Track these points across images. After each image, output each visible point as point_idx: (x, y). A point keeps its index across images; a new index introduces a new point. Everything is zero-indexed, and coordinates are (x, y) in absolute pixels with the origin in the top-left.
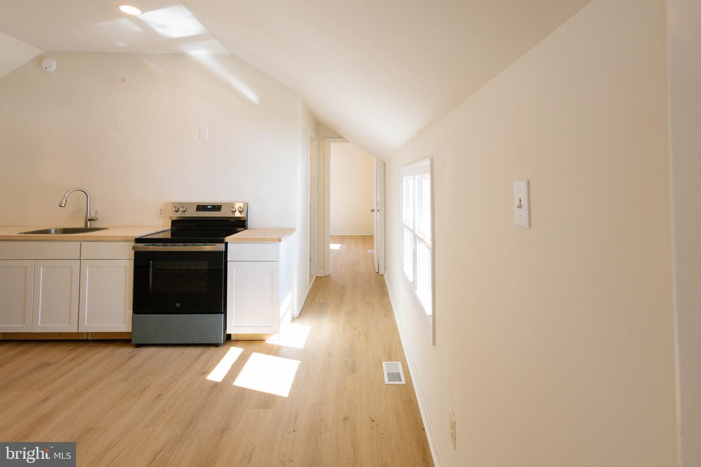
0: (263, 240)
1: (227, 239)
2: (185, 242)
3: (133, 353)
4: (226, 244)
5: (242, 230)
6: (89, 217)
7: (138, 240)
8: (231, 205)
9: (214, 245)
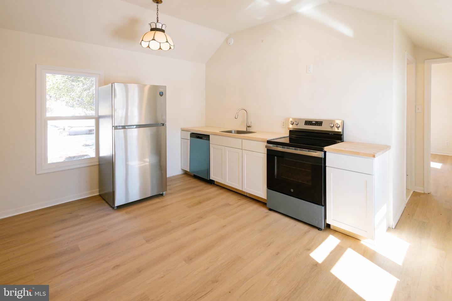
0: (357, 154)
1: (326, 149)
2: (296, 147)
3: (267, 214)
4: (325, 152)
5: (339, 142)
6: (248, 125)
7: (269, 142)
8: (332, 121)
9: (316, 152)
